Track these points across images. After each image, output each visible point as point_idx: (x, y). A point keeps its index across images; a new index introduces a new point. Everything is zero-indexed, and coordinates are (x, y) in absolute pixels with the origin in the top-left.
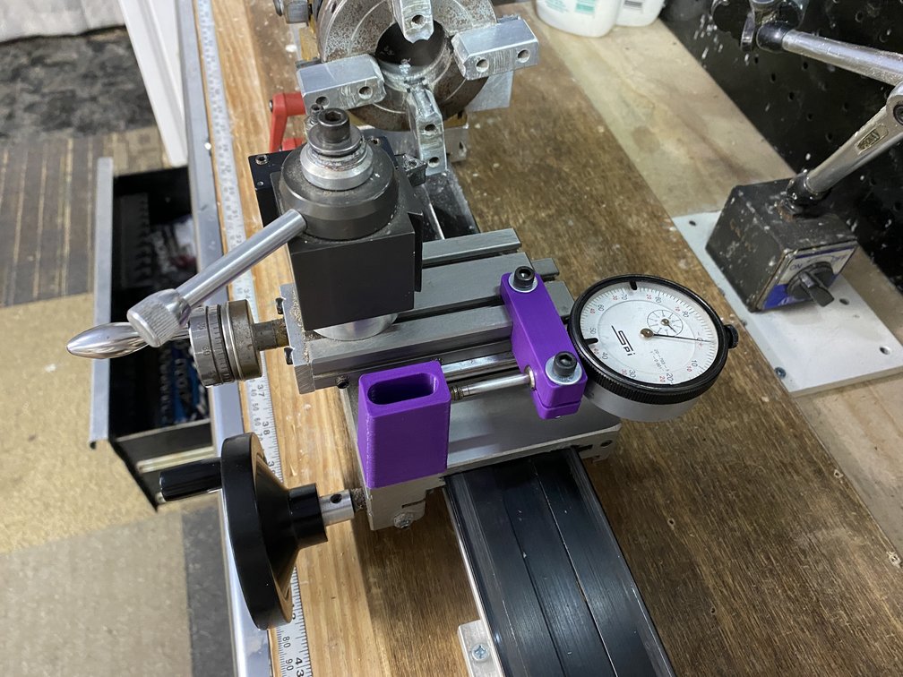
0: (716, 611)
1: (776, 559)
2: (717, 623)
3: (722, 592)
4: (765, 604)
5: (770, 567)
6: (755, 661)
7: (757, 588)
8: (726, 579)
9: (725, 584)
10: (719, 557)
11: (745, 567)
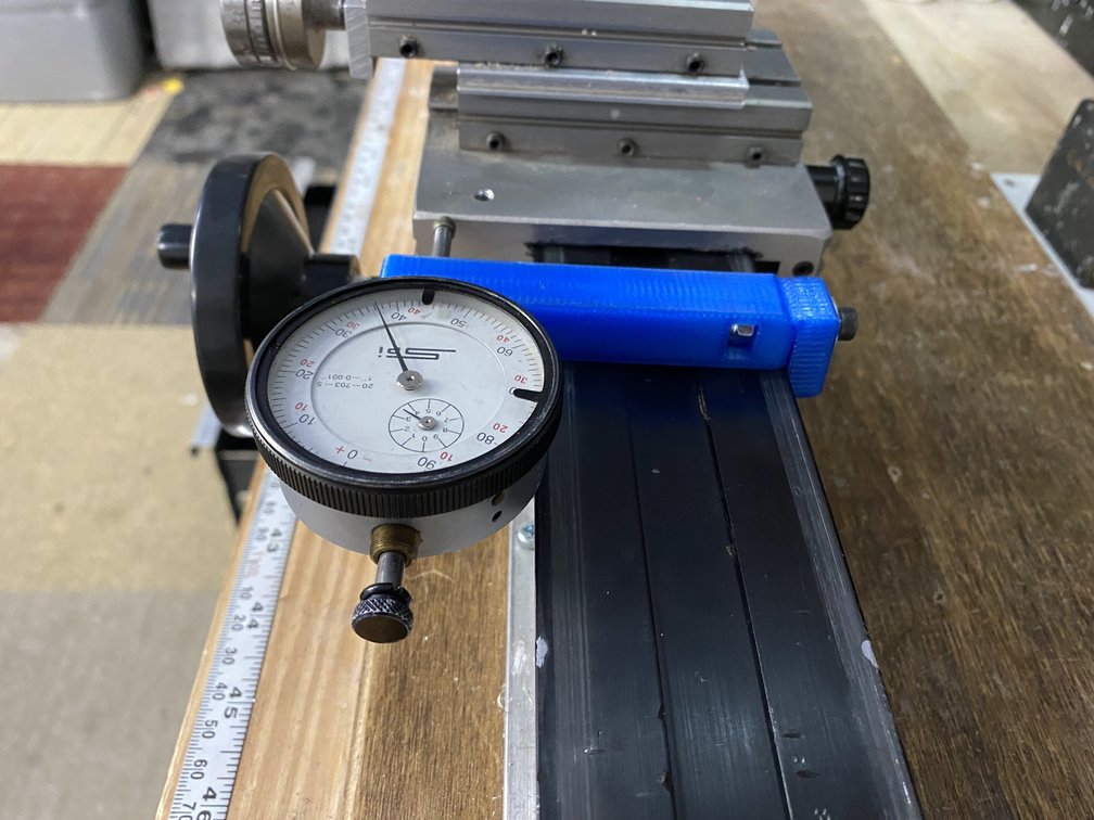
0: (944, 598)
1: (1066, 557)
2: (943, 616)
3: (960, 577)
4: (1036, 612)
5: (1055, 565)
6: (999, 682)
7: (1025, 588)
8: (972, 562)
9: (969, 569)
10: (966, 534)
11: (1008, 556)
